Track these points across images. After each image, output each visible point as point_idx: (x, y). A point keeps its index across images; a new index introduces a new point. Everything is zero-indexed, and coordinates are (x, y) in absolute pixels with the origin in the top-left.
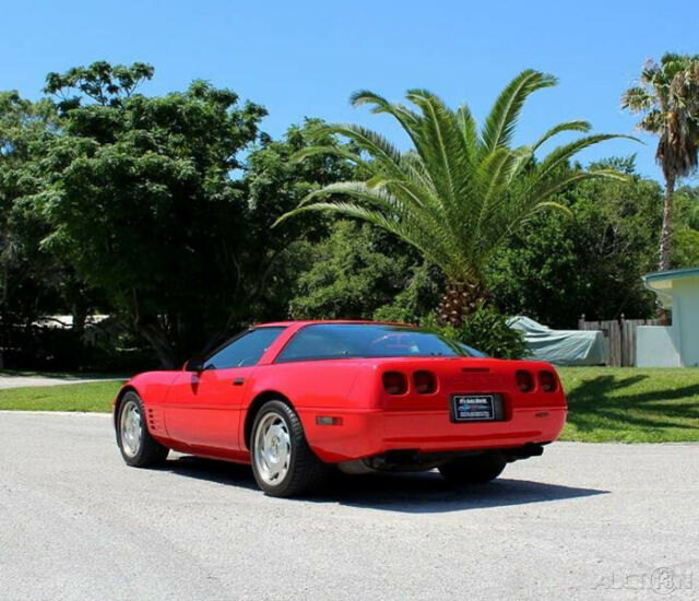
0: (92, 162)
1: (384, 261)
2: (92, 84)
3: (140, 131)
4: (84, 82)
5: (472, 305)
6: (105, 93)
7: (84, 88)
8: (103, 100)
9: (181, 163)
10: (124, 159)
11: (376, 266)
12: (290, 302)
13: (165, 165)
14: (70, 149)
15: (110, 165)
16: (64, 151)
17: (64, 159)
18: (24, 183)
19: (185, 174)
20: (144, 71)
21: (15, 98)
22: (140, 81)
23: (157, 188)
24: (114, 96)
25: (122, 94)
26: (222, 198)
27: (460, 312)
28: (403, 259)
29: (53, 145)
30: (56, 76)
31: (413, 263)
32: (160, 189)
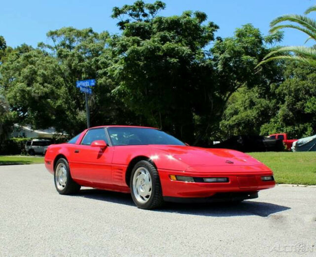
0: (139, 48)
1: (265, 102)
2: (135, 13)
3: (162, 33)
4: (131, 12)
6: (141, 17)
7: (131, 15)
8: (141, 20)
9: (184, 48)
10: (156, 46)
11: (261, 104)
12: (220, 122)
13: (176, 49)
14: (127, 43)
16: (124, 44)
17: (125, 47)
18: (102, 63)
19: (186, 53)
20: (161, 5)
21: (91, 31)
22: (159, 10)
23: (173, 60)
24: (146, 18)
25: (150, 17)
26: (205, 65)
28: (274, 101)
29: (118, 41)
30: (118, 8)
31: (279, 103)
32: (175, 61)
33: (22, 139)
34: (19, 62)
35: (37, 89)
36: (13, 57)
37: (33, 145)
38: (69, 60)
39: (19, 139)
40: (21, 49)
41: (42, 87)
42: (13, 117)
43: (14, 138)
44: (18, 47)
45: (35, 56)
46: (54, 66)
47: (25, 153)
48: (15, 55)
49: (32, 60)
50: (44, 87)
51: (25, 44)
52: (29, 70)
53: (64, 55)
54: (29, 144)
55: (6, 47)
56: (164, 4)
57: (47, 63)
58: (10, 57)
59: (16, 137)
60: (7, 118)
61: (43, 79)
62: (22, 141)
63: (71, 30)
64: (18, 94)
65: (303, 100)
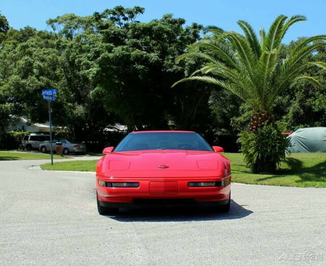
0: (110, 55)
2: (116, 16)
3: (134, 40)
4: (112, 15)
5: (263, 123)
6: (122, 21)
7: (112, 18)
8: (121, 24)
9: (152, 55)
10: (124, 54)
12: (231, 119)
13: (144, 56)
14: (101, 49)
15: (118, 57)
16: (98, 50)
17: (97, 54)
18: (84, 64)
19: (154, 60)
20: (139, 10)
22: (138, 15)
23: (140, 67)
24: (126, 22)
25: (130, 22)
26: (172, 71)
27: (257, 127)
28: (287, 97)
29: (93, 47)
30: (98, 13)
31: (293, 98)
32: (141, 68)
33: (19, 133)
34: (15, 53)
35: (31, 82)
36: (10, 46)
37: (30, 140)
38: (67, 51)
39: (17, 133)
40: (24, 32)
41: (37, 81)
42: (9, 109)
43: (13, 132)
44: (21, 29)
45: (32, 46)
46: (51, 58)
47: (23, 149)
48: (12, 45)
49: (29, 51)
50: (39, 80)
51: (28, 27)
52: (24, 62)
53: (63, 46)
54: (26, 138)
55: (8, 29)
56: (144, 9)
57: (44, 54)
58: (7, 46)
59: (14, 131)
60: (3, 110)
61: (39, 71)
62: (20, 135)
63: (73, 18)
64: (12, 87)
65: (312, 97)
